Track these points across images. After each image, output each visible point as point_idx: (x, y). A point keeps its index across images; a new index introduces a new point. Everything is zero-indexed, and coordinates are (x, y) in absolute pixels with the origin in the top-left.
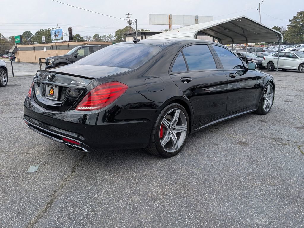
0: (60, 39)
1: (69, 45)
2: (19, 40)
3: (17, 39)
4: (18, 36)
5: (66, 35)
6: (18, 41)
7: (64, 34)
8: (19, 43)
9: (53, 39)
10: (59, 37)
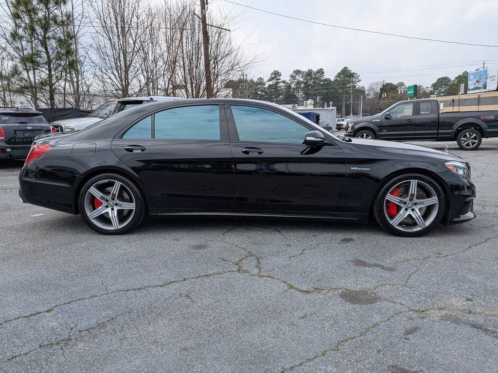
0: (481, 87)
1: (481, 97)
2: (413, 92)
3: (410, 91)
4: (412, 86)
5: (493, 80)
6: (411, 93)
7: (490, 78)
8: (412, 97)
9: (470, 88)
10: (481, 85)
